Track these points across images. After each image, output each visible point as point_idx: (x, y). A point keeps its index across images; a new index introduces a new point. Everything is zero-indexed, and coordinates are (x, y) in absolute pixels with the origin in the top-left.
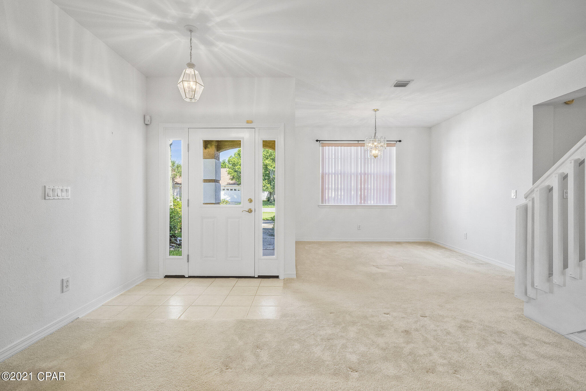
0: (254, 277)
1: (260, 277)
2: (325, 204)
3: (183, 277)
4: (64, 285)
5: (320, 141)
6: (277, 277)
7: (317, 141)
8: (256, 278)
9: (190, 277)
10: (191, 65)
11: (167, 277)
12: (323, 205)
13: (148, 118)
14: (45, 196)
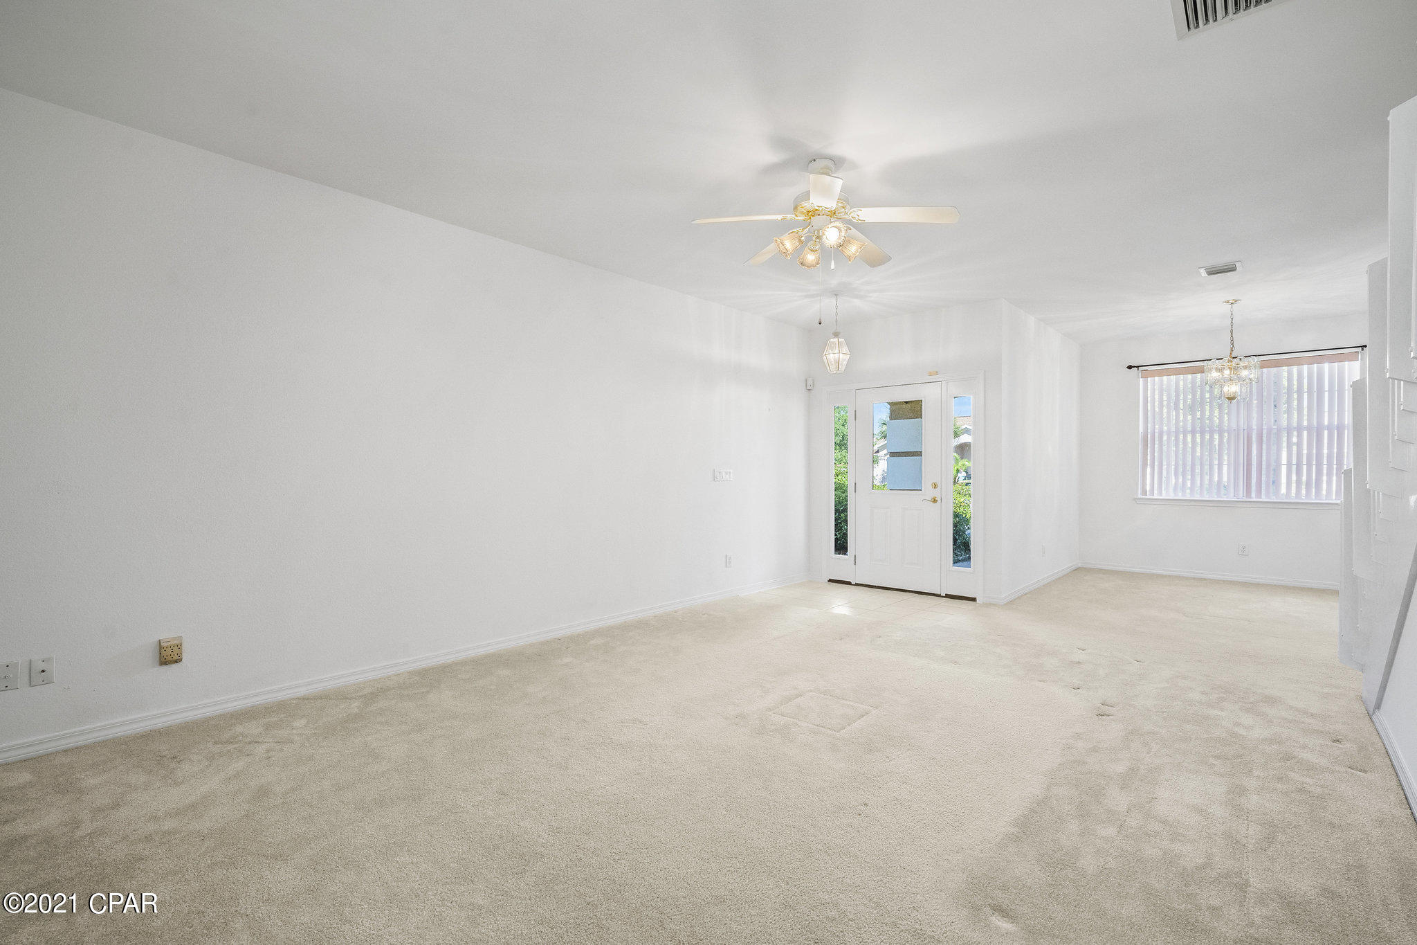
0: (939, 596)
1: (948, 596)
2: (1151, 497)
3: (849, 583)
4: (728, 561)
5: (1137, 367)
6: (974, 599)
7: (1130, 367)
8: (943, 597)
9: (857, 585)
10: (836, 335)
11: (831, 581)
12: (1146, 499)
13: (810, 382)
14: (714, 478)
